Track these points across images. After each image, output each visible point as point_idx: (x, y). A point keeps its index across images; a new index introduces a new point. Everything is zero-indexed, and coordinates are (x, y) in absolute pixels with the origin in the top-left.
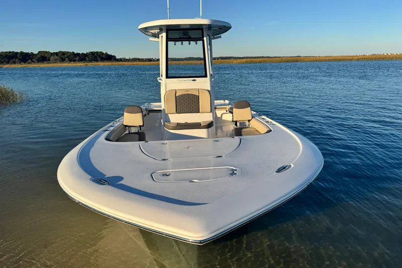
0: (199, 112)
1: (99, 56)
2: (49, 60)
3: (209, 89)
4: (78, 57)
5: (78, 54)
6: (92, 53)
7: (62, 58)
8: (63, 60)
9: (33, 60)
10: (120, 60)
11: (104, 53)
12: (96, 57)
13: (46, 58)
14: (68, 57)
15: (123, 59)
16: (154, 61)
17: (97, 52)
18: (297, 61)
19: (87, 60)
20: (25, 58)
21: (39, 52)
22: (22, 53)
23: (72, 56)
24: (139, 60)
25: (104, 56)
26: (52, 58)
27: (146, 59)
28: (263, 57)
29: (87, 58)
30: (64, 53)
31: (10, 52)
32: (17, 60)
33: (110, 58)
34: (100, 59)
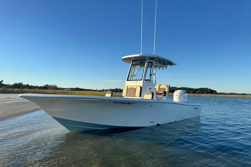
0: (135, 97)
1: (205, 91)
4: (192, 91)
5: (192, 89)
6: (201, 89)
10: (220, 94)
12: (203, 91)
15: (223, 93)
16: (247, 95)
17: (204, 88)
23: (189, 90)
24: (234, 94)
25: (208, 91)
27: (240, 94)
29: (197, 91)
33: (212, 92)
34: (205, 93)
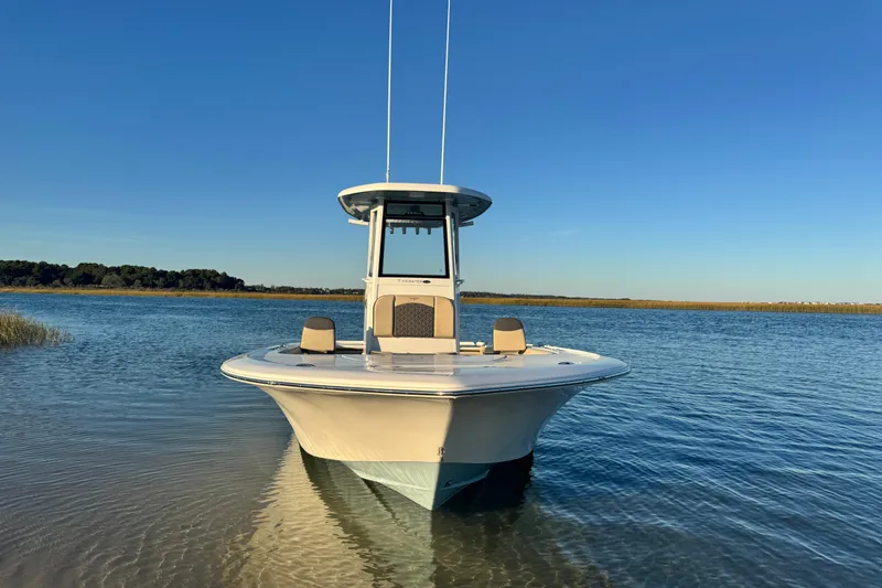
0: (433, 336)
1: (209, 279)
2: (99, 282)
3: (453, 298)
4: (161, 279)
5: (163, 273)
6: (194, 273)
7: (126, 280)
8: (129, 284)
9: (65, 280)
10: (253, 289)
11: (220, 272)
12: (200, 281)
13: (94, 276)
14: (141, 279)
15: (258, 287)
16: (324, 293)
17: (204, 271)
18: (622, 307)
19: (181, 285)
20: (48, 275)
21: (82, 264)
22: (43, 265)
23: (150, 276)
24: (292, 290)
25: (218, 279)
26: (106, 279)
27: (307, 289)
28: (552, 297)
29: (180, 281)
30: (132, 270)
31: (18, 262)
32: (29, 279)
33: (231, 284)
34: (208, 285)
